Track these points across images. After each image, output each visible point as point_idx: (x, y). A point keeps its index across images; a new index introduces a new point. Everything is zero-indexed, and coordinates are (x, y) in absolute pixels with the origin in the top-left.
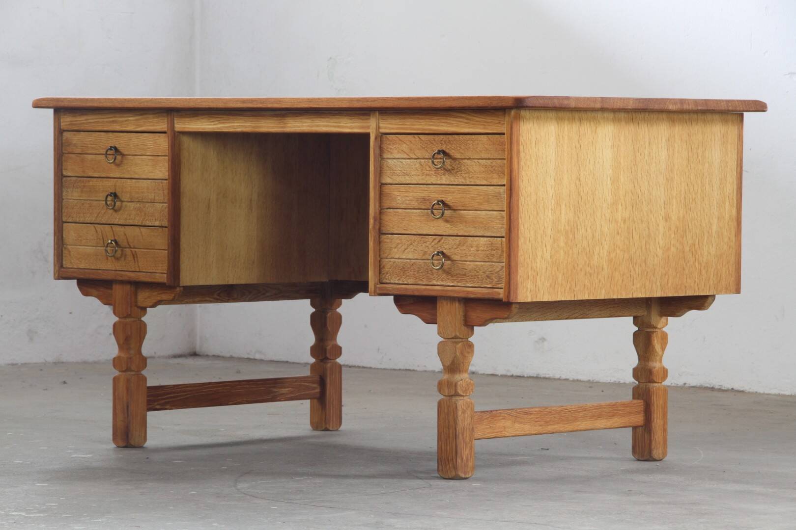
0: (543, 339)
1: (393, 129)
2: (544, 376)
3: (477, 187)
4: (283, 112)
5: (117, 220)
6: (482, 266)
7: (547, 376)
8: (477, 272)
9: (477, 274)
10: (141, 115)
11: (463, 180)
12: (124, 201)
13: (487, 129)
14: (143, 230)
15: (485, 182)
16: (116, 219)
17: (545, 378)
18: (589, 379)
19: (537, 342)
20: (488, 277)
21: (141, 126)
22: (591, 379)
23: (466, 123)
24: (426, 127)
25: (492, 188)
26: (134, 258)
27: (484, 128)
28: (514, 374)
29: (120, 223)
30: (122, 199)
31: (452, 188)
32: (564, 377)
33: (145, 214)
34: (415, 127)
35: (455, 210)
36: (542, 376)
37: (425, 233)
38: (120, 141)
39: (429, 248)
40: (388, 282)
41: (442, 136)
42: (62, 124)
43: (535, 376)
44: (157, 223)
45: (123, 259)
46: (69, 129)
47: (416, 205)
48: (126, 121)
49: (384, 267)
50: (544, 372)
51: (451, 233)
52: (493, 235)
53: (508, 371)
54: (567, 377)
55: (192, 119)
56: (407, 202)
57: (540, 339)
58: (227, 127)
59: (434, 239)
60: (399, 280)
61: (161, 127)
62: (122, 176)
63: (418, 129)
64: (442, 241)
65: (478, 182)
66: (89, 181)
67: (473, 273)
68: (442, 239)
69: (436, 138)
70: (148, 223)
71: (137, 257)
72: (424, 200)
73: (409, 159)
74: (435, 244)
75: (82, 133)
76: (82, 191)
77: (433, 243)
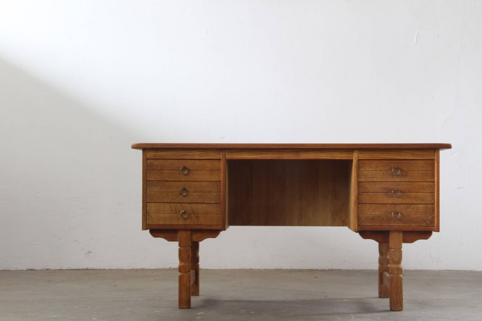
0: (90, 252)
1: (367, 157)
2: (91, 268)
3: (418, 183)
4: (297, 150)
5: (186, 201)
6: (421, 217)
7: (93, 268)
8: (418, 219)
9: (418, 220)
10: (203, 151)
11: (409, 180)
12: (190, 192)
13: (424, 158)
14: (203, 205)
15: (421, 180)
16: (184, 200)
17: (92, 269)
18: (117, 268)
19: (86, 253)
20: (424, 221)
21: (203, 157)
22: (118, 268)
23: (411, 155)
24: (387, 157)
25: (426, 183)
26: (197, 218)
27: (422, 157)
28: (73, 269)
29: (187, 202)
30: (189, 191)
31: (402, 183)
32: (102, 268)
33: (205, 198)
34: (380, 157)
35: (403, 193)
36: (90, 269)
37: (385, 203)
38: (189, 164)
39: (388, 209)
40: (363, 225)
41: (396, 161)
42: (147, 156)
43: (86, 269)
44: (213, 202)
45: (189, 219)
46: (153, 158)
47: (380, 191)
48: (193, 154)
49: (361, 218)
50: (91, 266)
51: (402, 202)
52: (427, 203)
53: (69, 267)
54: (105, 268)
55: (238, 153)
56: (375, 190)
57: (88, 252)
58: (261, 157)
59: (392, 206)
60: (370, 224)
61: (217, 157)
62: (189, 180)
63: (382, 158)
64: (396, 207)
65: (418, 180)
66: (166, 183)
67: (416, 220)
68: (396, 205)
69: (392, 161)
70: (206, 202)
71: (199, 218)
72: (385, 188)
73: (376, 171)
74: (392, 208)
75: (161, 160)
76: (161, 187)
77: (391, 208)
